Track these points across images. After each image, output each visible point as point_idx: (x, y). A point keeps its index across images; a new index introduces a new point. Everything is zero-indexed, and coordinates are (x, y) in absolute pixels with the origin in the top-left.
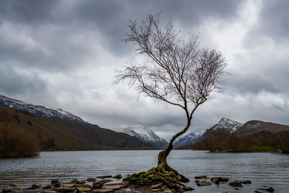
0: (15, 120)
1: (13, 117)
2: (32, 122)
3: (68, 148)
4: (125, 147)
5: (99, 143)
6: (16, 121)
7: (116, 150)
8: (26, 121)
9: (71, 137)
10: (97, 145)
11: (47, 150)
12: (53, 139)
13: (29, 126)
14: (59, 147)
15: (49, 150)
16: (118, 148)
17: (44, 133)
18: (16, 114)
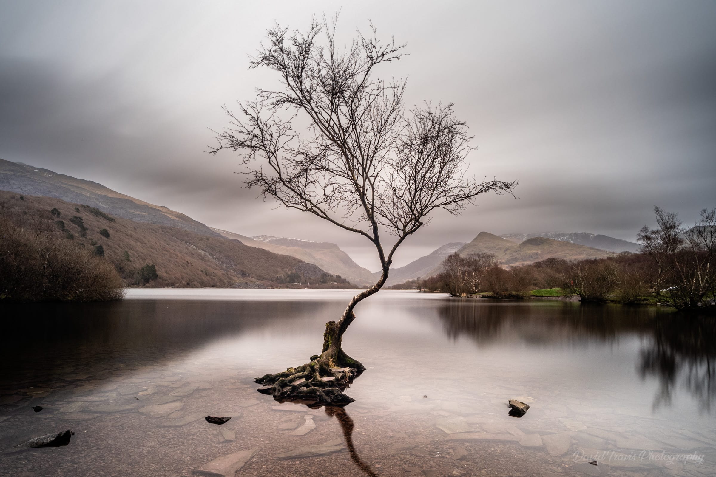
0: (76, 226)
1: (73, 221)
2: (110, 231)
3: (183, 282)
4: (293, 283)
5: (243, 275)
6: (79, 229)
7: (277, 287)
8: (99, 230)
9: (189, 262)
10: (239, 278)
11: (144, 285)
12: (154, 266)
13: (105, 238)
14: (166, 280)
15: (148, 285)
16: (280, 285)
17: (135, 254)
18: (77, 214)
